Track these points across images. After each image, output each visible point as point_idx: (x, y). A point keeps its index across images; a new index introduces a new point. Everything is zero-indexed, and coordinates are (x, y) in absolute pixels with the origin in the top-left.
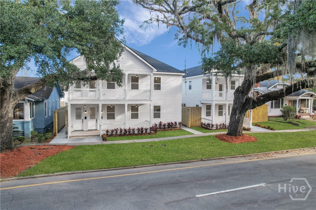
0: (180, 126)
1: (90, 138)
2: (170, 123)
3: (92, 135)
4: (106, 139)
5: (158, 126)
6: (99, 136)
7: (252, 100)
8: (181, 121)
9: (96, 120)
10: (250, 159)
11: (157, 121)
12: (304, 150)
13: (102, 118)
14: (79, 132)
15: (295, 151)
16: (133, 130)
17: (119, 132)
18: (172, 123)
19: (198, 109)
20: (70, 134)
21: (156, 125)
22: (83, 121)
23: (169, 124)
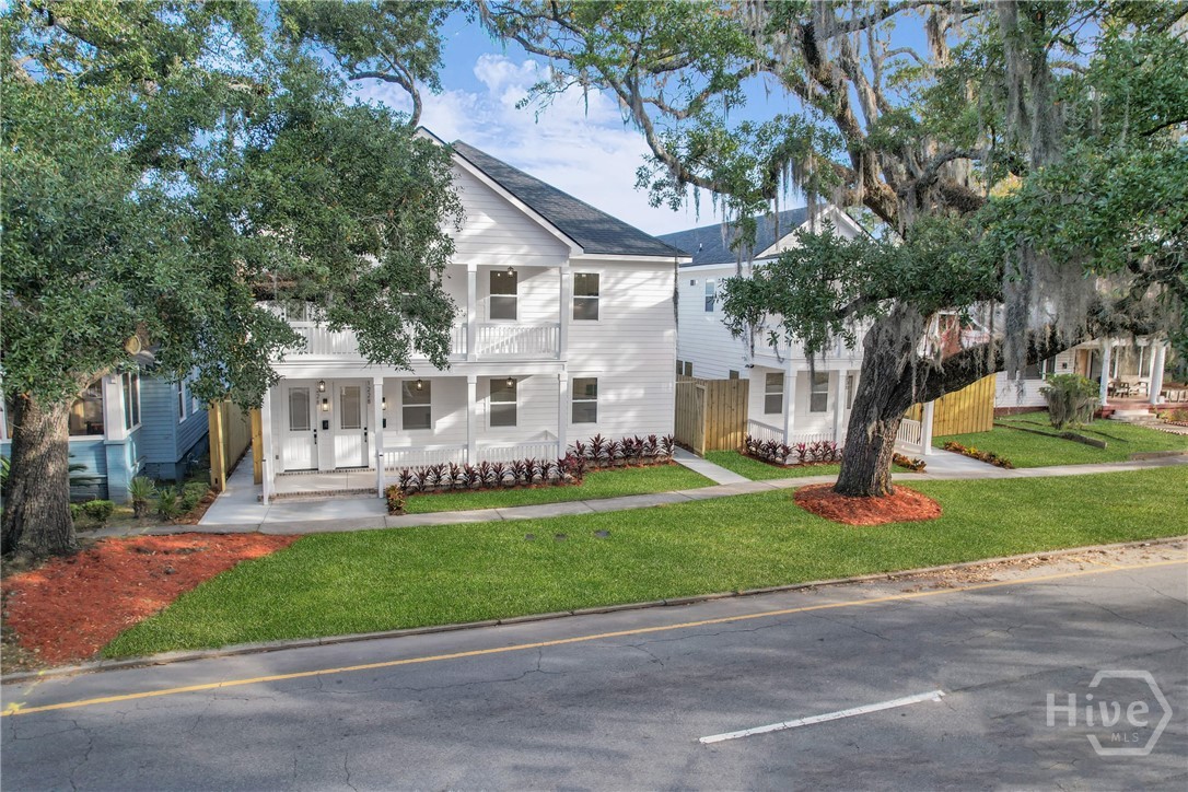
0: (668, 450)
1: (343, 500)
2: (631, 442)
3: (350, 488)
4: (399, 508)
5: (587, 453)
6: (375, 492)
7: (928, 368)
8: (672, 435)
9: (362, 431)
10: (907, 591)
11: (585, 434)
12: (1103, 553)
13: (384, 426)
14: (305, 478)
15: (1070, 558)
16: (498, 470)
17: (446, 478)
18: (639, 442)
19: (735, 386)
20: (269, 488)
21: (581, 449)
22: (315, 436)
23: (628, 444)
